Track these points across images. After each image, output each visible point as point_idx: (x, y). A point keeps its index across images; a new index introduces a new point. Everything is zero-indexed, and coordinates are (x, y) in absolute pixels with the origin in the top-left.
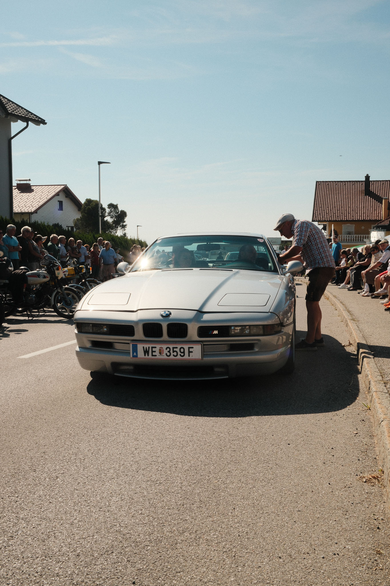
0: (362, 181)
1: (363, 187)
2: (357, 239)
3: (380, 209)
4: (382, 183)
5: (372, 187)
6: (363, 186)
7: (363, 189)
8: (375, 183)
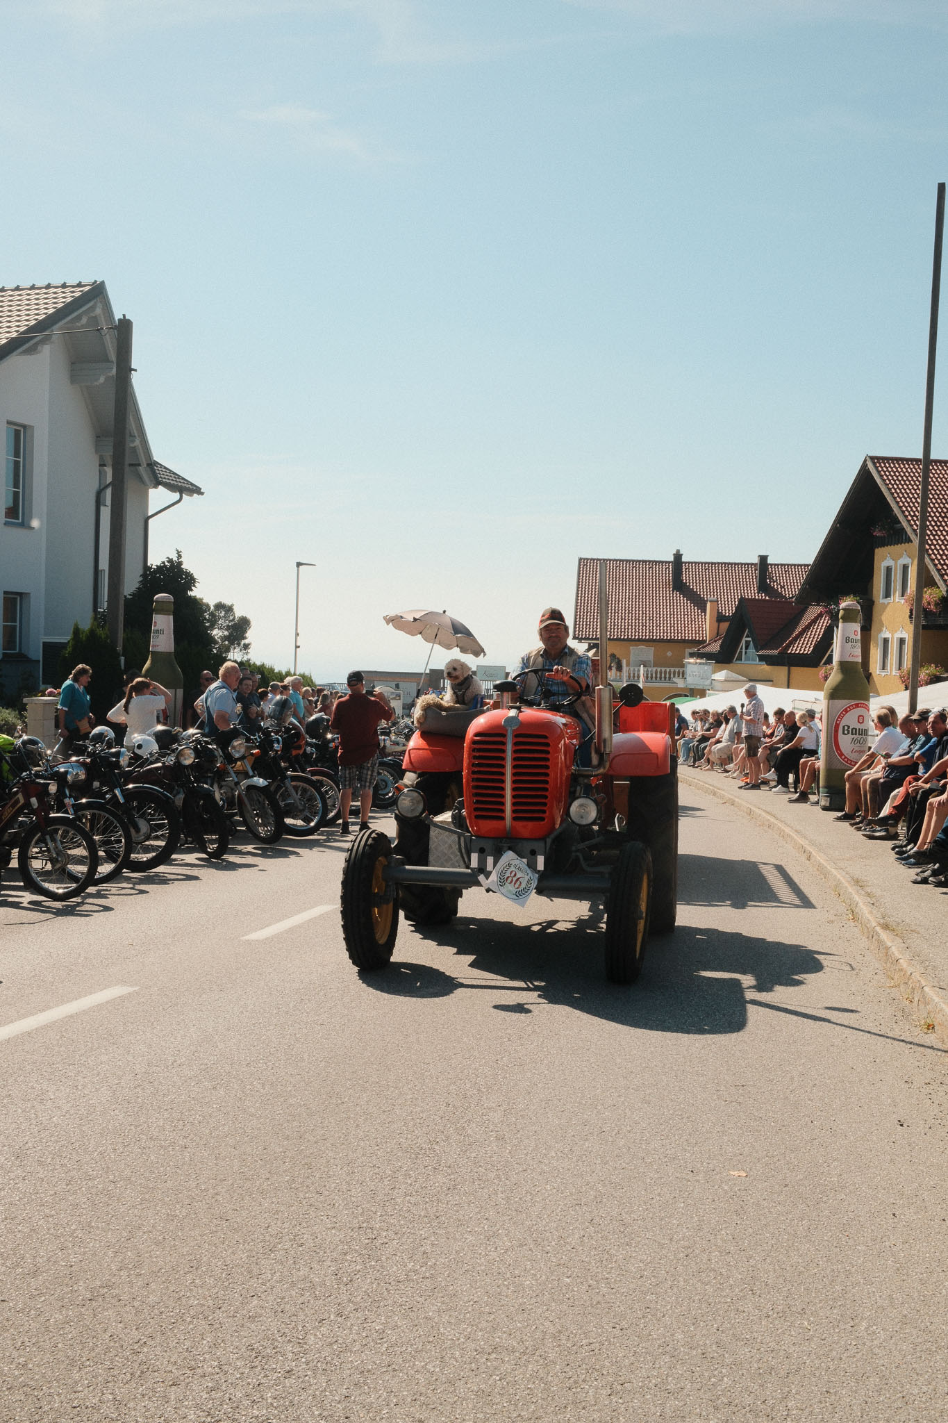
0: (666, 562)
1: (669, 574)
2: (658, 676)
3: (702, 619)
4: (705, 567)
5: (686, 575)
6: (669, 571)
7: (669, 577)
8: (692, 566)
